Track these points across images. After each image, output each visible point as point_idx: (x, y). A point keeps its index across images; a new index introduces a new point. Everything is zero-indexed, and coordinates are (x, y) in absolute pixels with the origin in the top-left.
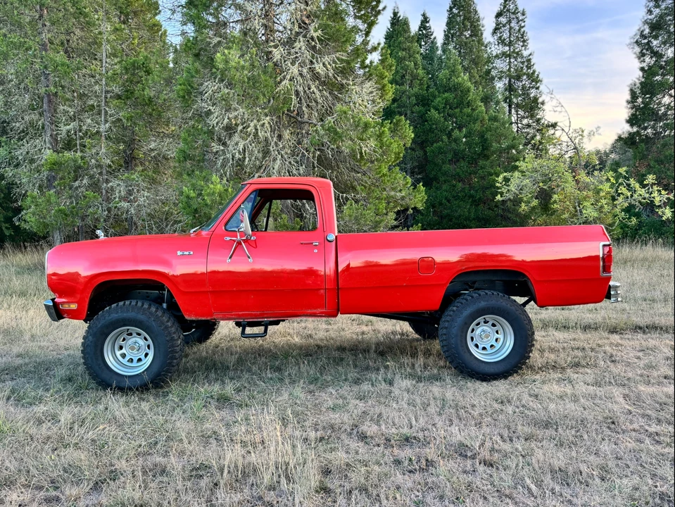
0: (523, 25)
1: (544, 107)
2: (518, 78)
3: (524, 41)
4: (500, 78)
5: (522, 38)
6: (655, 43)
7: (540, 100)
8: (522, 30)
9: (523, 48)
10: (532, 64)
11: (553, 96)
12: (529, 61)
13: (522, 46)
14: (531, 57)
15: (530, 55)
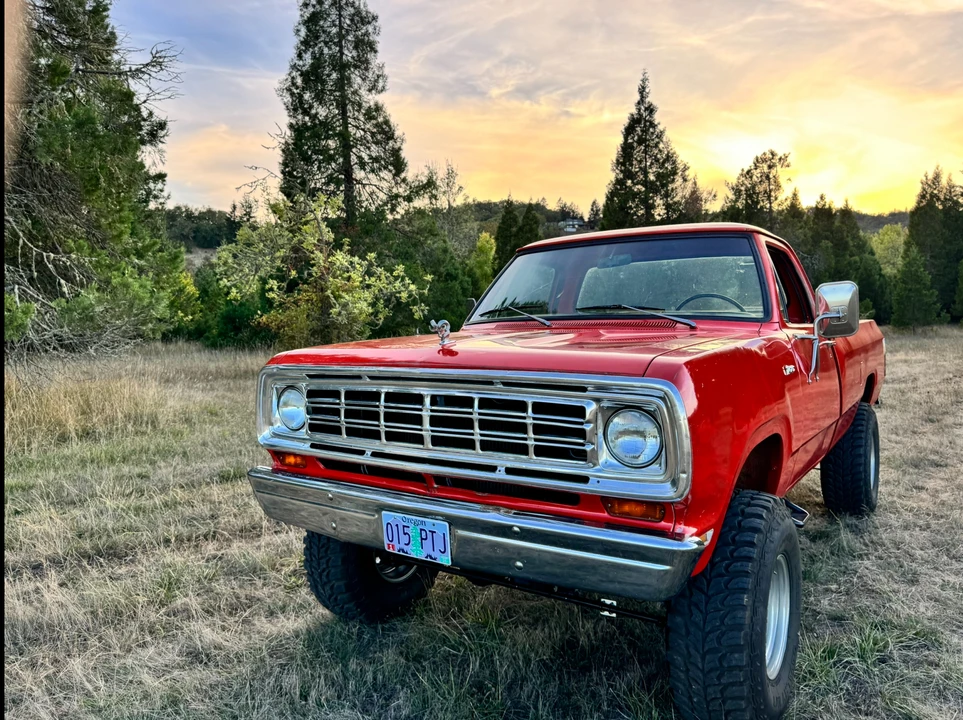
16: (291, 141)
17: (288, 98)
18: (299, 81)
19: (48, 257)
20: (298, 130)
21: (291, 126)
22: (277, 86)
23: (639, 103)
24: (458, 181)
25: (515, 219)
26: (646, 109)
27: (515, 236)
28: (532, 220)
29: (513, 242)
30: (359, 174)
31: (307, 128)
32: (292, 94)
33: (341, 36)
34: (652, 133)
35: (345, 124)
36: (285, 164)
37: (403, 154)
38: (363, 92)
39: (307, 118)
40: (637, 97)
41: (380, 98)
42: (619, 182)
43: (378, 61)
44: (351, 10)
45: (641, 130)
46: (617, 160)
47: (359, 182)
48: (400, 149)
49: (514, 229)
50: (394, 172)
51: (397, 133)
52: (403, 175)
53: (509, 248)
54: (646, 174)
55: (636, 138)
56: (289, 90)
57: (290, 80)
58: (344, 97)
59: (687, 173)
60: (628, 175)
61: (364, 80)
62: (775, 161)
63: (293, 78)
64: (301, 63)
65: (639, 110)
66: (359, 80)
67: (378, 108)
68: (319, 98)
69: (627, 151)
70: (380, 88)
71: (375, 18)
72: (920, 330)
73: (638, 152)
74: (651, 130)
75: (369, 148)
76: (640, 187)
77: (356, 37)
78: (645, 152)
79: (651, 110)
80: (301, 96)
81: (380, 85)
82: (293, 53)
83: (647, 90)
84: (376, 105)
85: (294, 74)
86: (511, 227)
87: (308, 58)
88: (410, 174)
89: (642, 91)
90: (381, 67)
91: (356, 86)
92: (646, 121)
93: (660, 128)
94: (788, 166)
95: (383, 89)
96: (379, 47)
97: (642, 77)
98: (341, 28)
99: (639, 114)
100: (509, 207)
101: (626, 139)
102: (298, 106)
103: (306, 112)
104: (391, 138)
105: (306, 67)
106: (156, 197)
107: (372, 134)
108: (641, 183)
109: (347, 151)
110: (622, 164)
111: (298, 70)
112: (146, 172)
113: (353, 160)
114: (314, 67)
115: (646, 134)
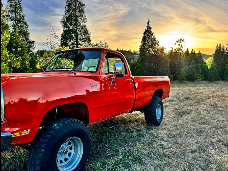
0: (20, 3)
1: (29, 35)
2: (19, 22)
4: (12, 20)
5: (20, 7)
7: (28, 32)
9: (21, 11)
11: (55, 33)
12: (23, 17)
15: (24, 15)
16: (63, 34)
17: (63, 24)
18: (66, 19)
20: (65, 32)
21: (64, 30)
22: (60, 21)
23: (147, 26)
24: (107, 45)
26: (149, 28)
30: (80, 42)
31: (68, 31)
32: (64, 23)
33: (76, 9)
34: (151, 34)
35: (77, 30)
36: (62, 39)
37: (90, 38)
38: (81, 22)
39: (68, 29)
40: (147, 25)
41: (85, 24)
42: (142, 46)
43: (85, 15)
44: (78, 3)
45: (148, 33)
46: (142, 40)
47: (80, 44)
48: (90, 36)
50: (88, 42)
51: (89, 32)
52: (90, 43)
54: (149, 43)
55: (146, 35)
56: (63, 22)
58: (76, 24)
59: (158, 43)
60: (144, 43)
62: (182, 41)
63: (64, 19)
64: (66, 15)
65: (147, 28)
66: (80, 20)
67: (85, 26)
68: (70, 24)
69: (144, 38)
71: (84, 5)
72: (214, 82)
73: (147, 39)
74: (150, 33)
75: (82, 36)
77: (79, 9)
79: (150, 28)
80: (66, 23)
82: (64, 13)
83: (149, 23)
84: (84, 25)
87: (68, 14)
88: (92, 42)
89: (148, 24)
90: (85, 17)
92: (149, 31)
93: (152, 32)
94: (185, 42)
95: (86, 22)
96: (85, 12)
97: (148, 20)
98: (76, 7)
99: (147, 29)
101: (144, 35)
102: (65, 26)
103: (67, 27)
104: (88, 34)
105: (68, 17)
106: (32, 47)
107: (83, 33)
108: (148, 46)
109: (77, 37)
110: (143, 41)
111: (65, 17)
112: (29, 41)
113: (78, 39)
114: (69, 16)
115: (149, 34)
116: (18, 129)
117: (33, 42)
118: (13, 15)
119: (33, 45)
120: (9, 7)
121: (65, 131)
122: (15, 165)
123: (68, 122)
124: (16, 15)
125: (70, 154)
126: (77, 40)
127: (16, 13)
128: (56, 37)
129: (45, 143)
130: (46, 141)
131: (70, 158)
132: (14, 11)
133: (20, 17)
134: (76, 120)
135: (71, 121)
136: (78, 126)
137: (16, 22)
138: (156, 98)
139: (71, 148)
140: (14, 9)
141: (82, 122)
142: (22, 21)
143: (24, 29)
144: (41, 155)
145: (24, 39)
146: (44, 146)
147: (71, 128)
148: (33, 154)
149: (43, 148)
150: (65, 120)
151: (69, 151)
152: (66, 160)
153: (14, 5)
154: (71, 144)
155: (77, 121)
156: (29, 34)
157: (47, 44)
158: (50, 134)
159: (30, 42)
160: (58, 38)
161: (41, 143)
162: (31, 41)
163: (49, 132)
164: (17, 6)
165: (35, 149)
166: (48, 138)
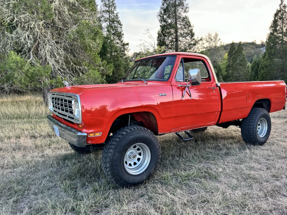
1: (123, 36)
2: (113, 22)
3: (115, 7)
4: (106, 21)
5: (114, 5)
6: (165, 17)
7: (122, 33)
8: (114, 2)
9: (114, 10)
10: (118, 17)
11: (148, 31)
12: (117, 15)
13: (114, 9)
14: (118, 14)
15: (117, 13)
16: (160, 31)
17: (159, 18)
18: (163, 12)
19: (77, 67)
20: (163, 27)
21: (161, 26)
22: (157, 14)
23: (280, 5)
24: (218, 37)
25: (234, 49)
26: (283, 7)
27: (234, 54)
28: (240, 48)
29: (233, 56)
30: (180, 39)
31: (165, 26)
32: (161, 16)
35: (176, 23)
36: (158, 38)
37: (193, 31)
38: (182, 13)
39: (165, 23)
40: (280, 3)
41: (187, 14)
42: (271, 33)
43: (186, 3)
45: (281, 14)
46: (271, 26)
47: (180, 41)
49: (234, 52)
50: (191, 37)
51: (191, 25)
52: (193, 38)
53: (232, 58)
54: (282, 29)
55: (279, 18)
56: (159, 15)
57: (160, 12)
58: (176, 15)
60: (275, 30)
61: (182, 9)
63: (161, 11)
64: (163, 7)
65: (281, 7)
66: (181, 9)
67: (186, 17)
68: (169, 17)
69: (275, 22)
70: (187, 11)
73: (280, 23)
75: (183, 30)
76: (279, 35)
78: (282, 22)
79: (285, 7)
80: (163, 16)
81: (187, 10)
82: (161, 4)
84: (186, 16)
85: (161, 10)
86: (233, 51)
87: (165, 5)
88: (195, 37)
90: (187, 5)
91: (179, 11)
92: (283, 11)
95: (188, 12)
100: (233, 45)
101: (275, 18)
102: (163, 20)
103: (165, 21)
104: (190, 26)
105: (165, 8)
106: (126, 50)
107: (184, 25)
108: (280, 33)
109: (176, 32)
110: (273, 27)
111: (163, 9)
112: (124, 43)
113: (179, 34)
114: (167, 7)
115: (283, 15)
116: (93, 131)
117: (128, 44)
118: (107, 15)
119: (128, 48)
120: (103, 7)
121: (131, 136)
122: (97, 165)
123: (135, 129)
124: (110, 14)
125: (139, 159)
126: (177, 36)
127: (109, 13)
128: (150, 37)
129: (114, 145)
130: (115, 144)
131: (138, 163)
132: (108, 10)
133: (114, 16)
134: (142, 128)
135: (138, 128)
136: (145, 134)
137: (110, 23)
138: (258, 110)
139: (140, 154)
140: (107, 9)
141: (149, 131)
142: (116, 21)
143: (118, 30)
144: (110, 154)
145: (119, 41)
146: (113, 148)
147: (138, 135)
148: (105, 153)
149: (112, 149)
150: (133, 127)
151: (138, 156)
152: (135, 164)
153: (108, 3)
154: (140, 150)
155: (144, 129)
156: (123, 34)
157: (140, 46)
158: (119, 138)
159: (124, 45)
160: (152, 38)
161: (111, 145)
162: (126, 43)
163: (118, 136)
164: (111, 4)
165: (107, 150)
166: (116, 141)
